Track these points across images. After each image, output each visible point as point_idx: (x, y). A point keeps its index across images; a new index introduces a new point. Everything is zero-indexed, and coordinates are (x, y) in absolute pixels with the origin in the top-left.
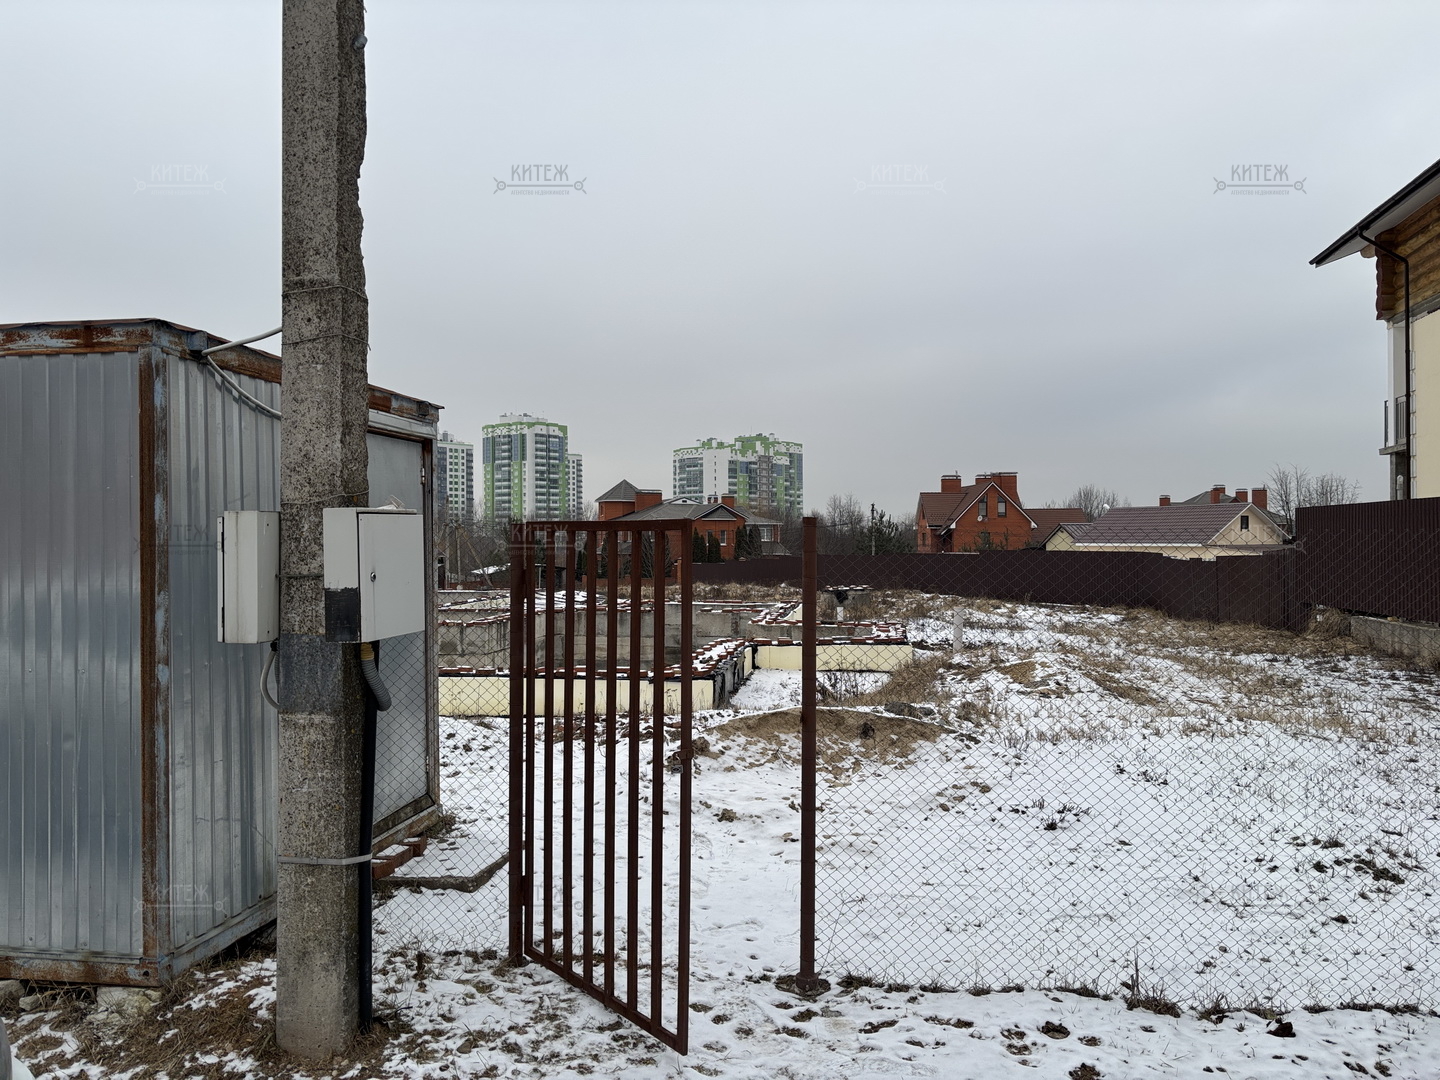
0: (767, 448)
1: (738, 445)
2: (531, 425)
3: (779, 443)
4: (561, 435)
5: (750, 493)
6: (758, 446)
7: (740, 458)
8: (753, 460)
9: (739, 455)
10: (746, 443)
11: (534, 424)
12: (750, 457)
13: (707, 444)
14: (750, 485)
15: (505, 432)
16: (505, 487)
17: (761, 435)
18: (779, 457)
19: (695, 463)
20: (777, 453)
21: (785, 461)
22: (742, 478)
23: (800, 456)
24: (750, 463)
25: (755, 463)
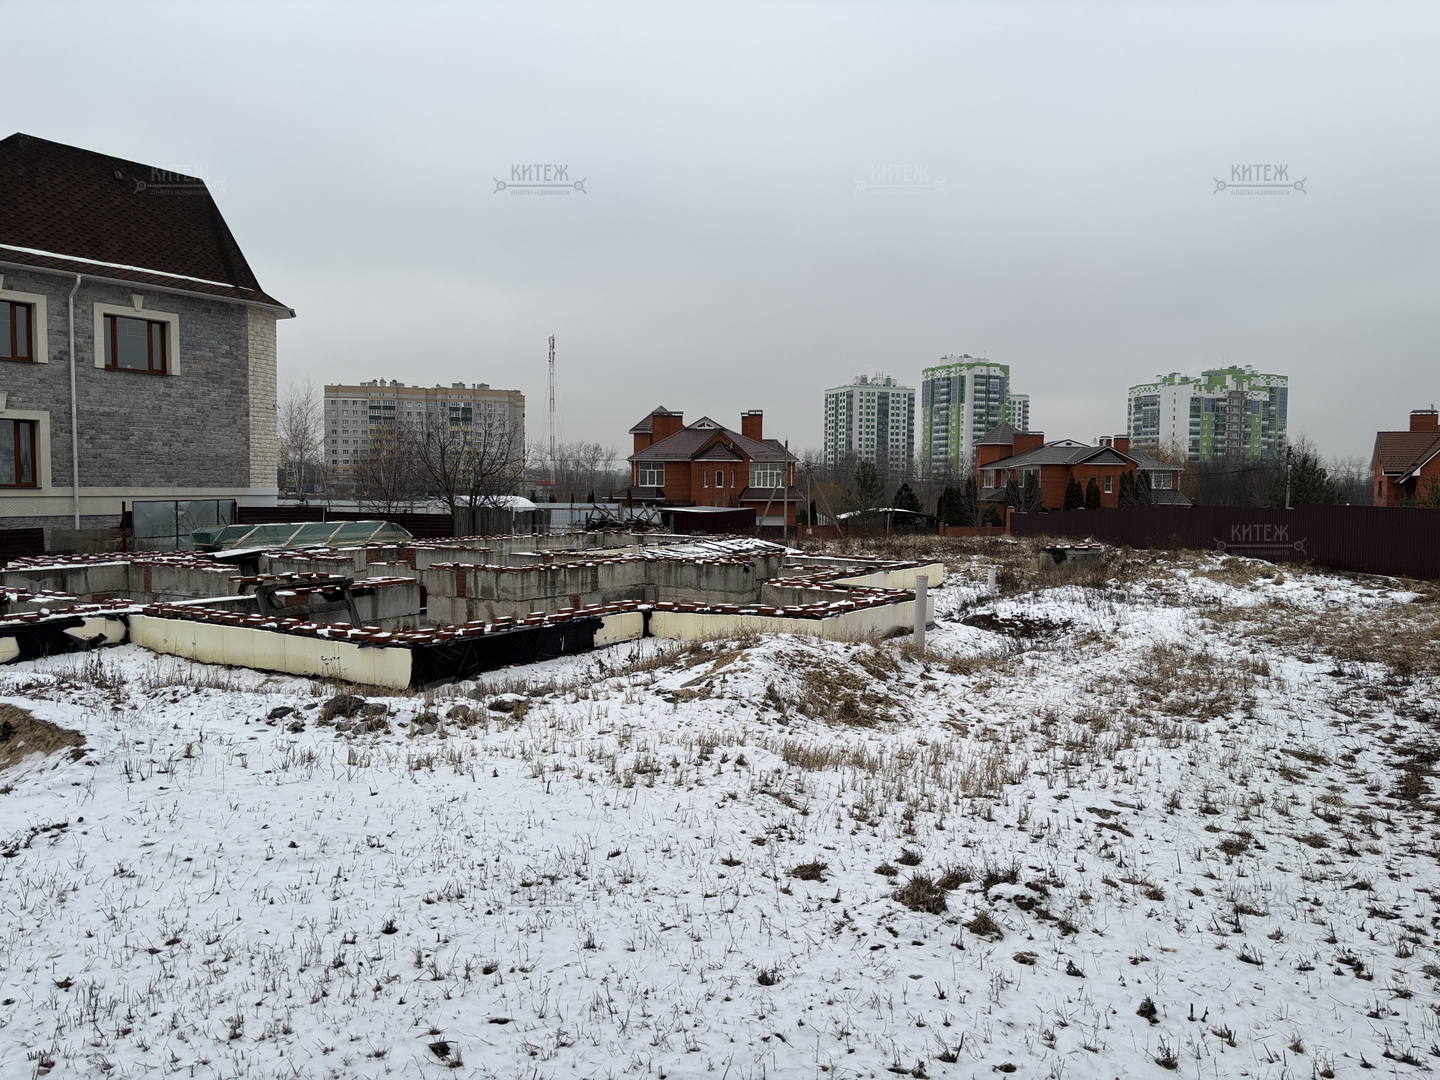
0: (1240, 382)
1: (1204, 380)
2: (970, 366)
3: (1256, 376)
4: (1002, 375)
5: (1217, 434)
6: (1230, 381)
7: (1204, 394)
8: (1222, 396)
9: (1204, 391)
10: (1214, 377)
11: (974, 365)
12: (1218, 393)
13: (1169, 380)
14: (1217, 426)
15: (944, 374)
16: (943, 431)
17: (1234, 367)
18: (1256, 392)
19: (1153, 401)
20: (1255, 388)
21: (1264, 397)
22: (1207, 417)
23: (1285, 391)
24: (1218, 400)
25: (1224, 400)
